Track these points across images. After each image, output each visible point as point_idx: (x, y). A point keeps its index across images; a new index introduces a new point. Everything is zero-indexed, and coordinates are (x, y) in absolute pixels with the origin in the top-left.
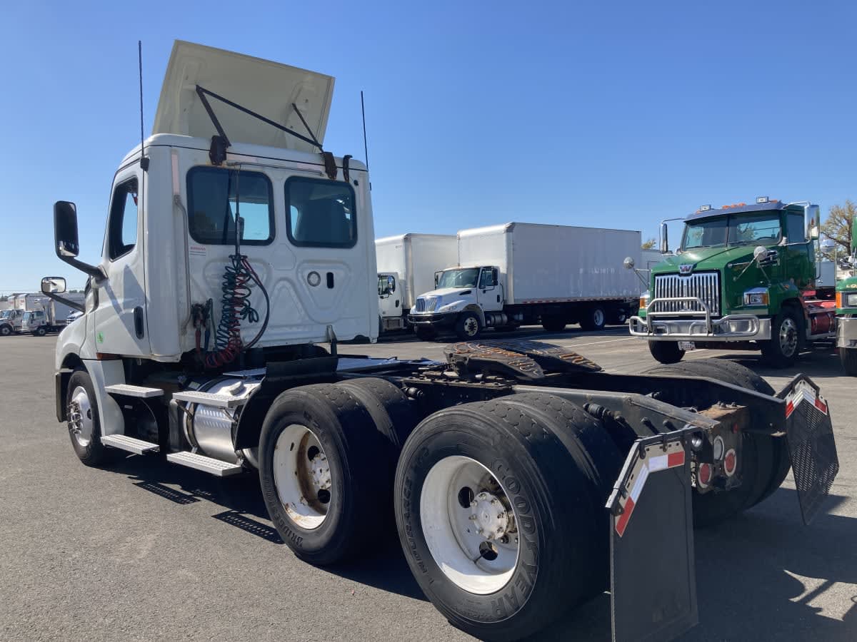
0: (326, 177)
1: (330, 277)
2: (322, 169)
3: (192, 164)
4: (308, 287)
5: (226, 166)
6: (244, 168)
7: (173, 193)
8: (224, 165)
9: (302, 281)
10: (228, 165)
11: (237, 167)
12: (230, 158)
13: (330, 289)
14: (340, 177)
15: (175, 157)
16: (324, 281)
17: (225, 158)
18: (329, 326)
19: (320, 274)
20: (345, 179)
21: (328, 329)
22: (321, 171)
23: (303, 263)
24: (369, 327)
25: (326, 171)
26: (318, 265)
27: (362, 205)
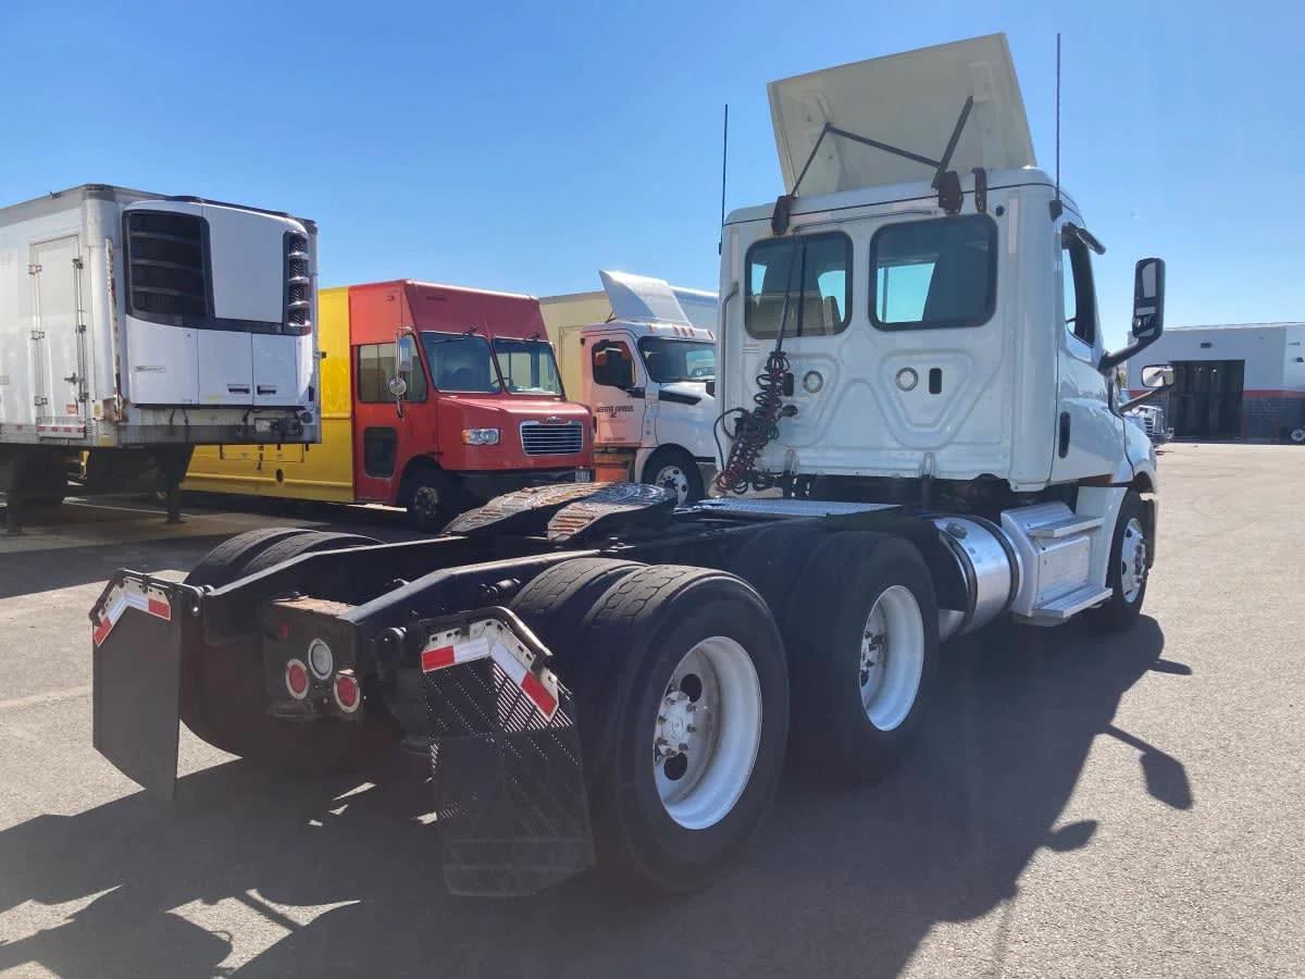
0: (942, 214)
1: (935, 378)
2: (933, 203)
3: (752, 240)
4: (897, 392)
5: (791, 233)
6: (809, 230)
7: (731, 280)
8: (789, 232)
9: (888, 382)
10: (794, 231)
11: (802, 232)
12: (795, 221)
13: (935, 396)
14: (969, 207)
15: (735, 237)
16: (925, 382)
17: (788, 224)
18: (930, 454)
19: (917, 370)
20: (979, 210)
21: (925, 459)
22: (931, 206)
23: (890, 355)
24: (1008, 461)
25: (940, 205)
26: (915, 357)
27: (1012, 248)
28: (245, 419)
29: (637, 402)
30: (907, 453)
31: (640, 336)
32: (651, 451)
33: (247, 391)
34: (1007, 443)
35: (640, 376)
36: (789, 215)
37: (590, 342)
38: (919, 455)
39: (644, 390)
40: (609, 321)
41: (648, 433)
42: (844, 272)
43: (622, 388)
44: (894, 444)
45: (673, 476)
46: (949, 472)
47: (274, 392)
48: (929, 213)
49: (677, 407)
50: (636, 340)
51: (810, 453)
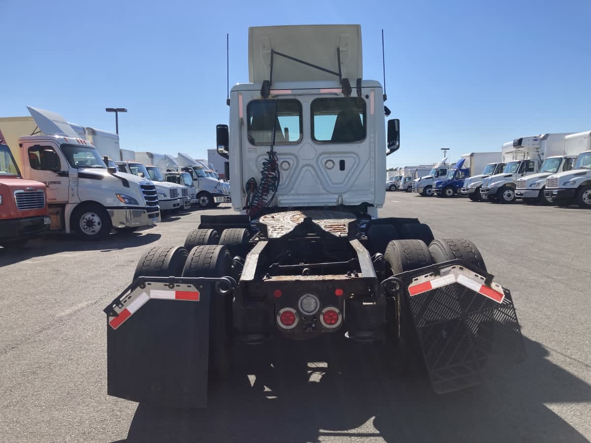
0: (342, 96)
1: (342, 163)
2: (339, 91)
3: (250, 99)
4: (325, 170)
5: (271, 98)
6: (280, 98)
7: (239, 117)
8: (270, 97)
9: (321, 166)
10: (272, 97)
11: (276, 98)
12: (273, 93)
13: (342, 171)
14: (354, 94)
15: (241, 97)
16: (338, 166)
17: (269, 94)
18: (340, 195)
19: (335, 161)
20: (358, 95)
21: (339, 198)
22: (339, 92)
23: (321, 154)
24: (373, 196)
25: (342, 92)
26: (333, 155)
27: (372, 112)
29: (63, 179)
30: (331, 196)
31: (61, 144)
32: (75, 205)
34: (373, 189)
35: (64, 165)
36: (270, 90)
37: (27, 146)
38: (336, 196)
39: (68, 172)
40: (33, 134)
41: (73, 195)
42: (298, 117)
43: (55, 171)
44: (324, 192)
45: (91, 218)
46: (349, 202)
48: (336, 94)
49: (88, 181)
50: (59, 146)
51: (285, 197)
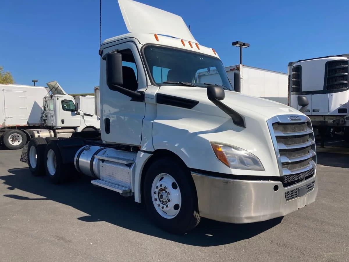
28: (325, 119)
33: (309, 111)
47: (319, 111)
